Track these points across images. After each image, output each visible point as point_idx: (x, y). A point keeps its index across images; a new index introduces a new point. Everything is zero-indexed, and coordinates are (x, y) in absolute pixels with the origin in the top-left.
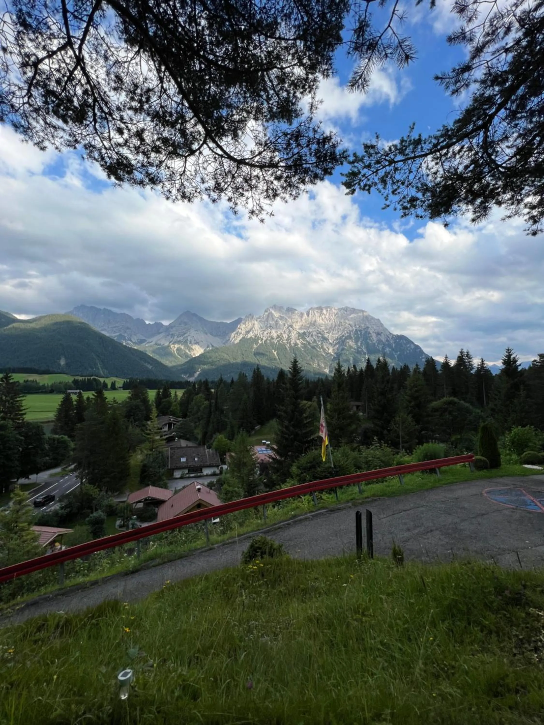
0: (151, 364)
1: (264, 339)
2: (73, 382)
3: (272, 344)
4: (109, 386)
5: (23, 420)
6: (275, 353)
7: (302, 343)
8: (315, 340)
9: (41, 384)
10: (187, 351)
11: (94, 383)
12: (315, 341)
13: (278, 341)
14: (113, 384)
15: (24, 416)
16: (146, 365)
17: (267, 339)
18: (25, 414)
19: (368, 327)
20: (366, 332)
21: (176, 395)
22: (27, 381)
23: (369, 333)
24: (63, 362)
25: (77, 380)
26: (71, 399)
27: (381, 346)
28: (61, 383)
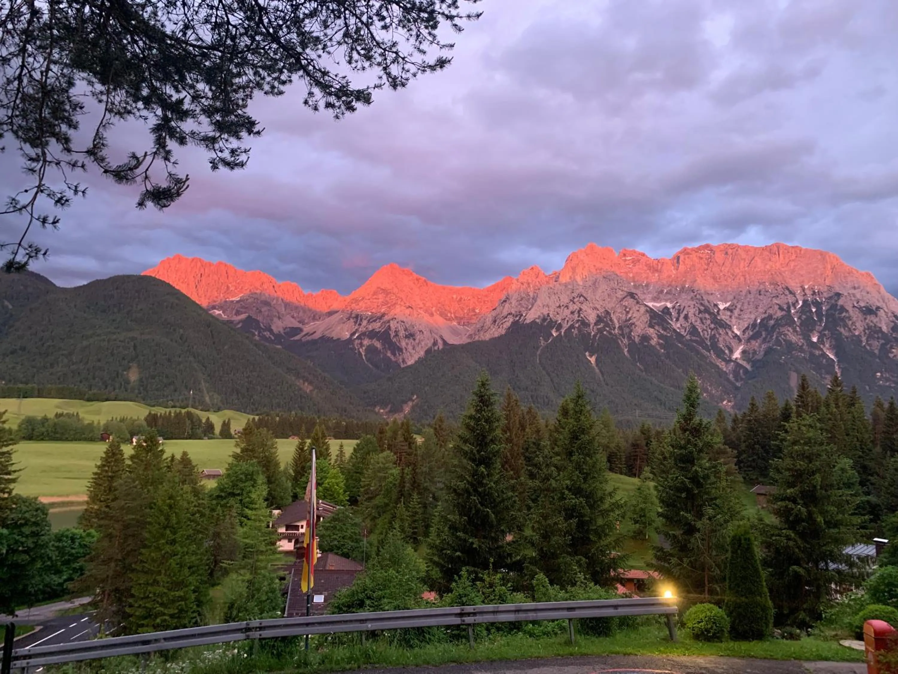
0: (311, 383)
1: (565, 326)
2: (146, 419)
3: (584, 337)
4: (217, 429)
5: (10, 493)
6: (593, 360)
7: (660, 337)
8: (694, 327)
9: (86, 422)
10: (389, 354)
11: (188, 422)
12: (694, 331)
13: (600, 331)
14: (226, 426)
15: (12, 486)
16: (299, 383)
17: (572, 327)
18: (14, 481)
19: (838, 295)
20: (834, 307)
21: (341, 453)
22: (61, 415)
23: (843, 309)
24: (133, 376)
25: (155, 416)
26: (121, 453)
27: (876, 344)
28: (122, 420)
